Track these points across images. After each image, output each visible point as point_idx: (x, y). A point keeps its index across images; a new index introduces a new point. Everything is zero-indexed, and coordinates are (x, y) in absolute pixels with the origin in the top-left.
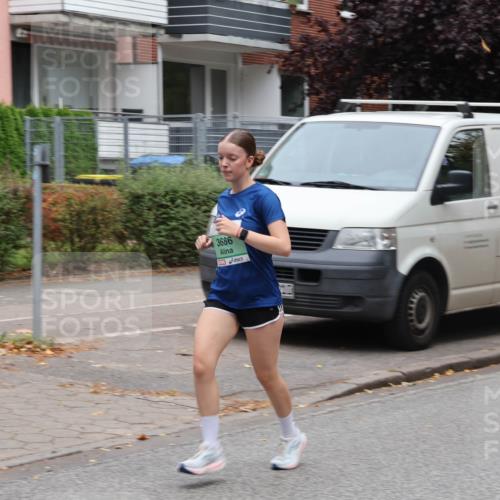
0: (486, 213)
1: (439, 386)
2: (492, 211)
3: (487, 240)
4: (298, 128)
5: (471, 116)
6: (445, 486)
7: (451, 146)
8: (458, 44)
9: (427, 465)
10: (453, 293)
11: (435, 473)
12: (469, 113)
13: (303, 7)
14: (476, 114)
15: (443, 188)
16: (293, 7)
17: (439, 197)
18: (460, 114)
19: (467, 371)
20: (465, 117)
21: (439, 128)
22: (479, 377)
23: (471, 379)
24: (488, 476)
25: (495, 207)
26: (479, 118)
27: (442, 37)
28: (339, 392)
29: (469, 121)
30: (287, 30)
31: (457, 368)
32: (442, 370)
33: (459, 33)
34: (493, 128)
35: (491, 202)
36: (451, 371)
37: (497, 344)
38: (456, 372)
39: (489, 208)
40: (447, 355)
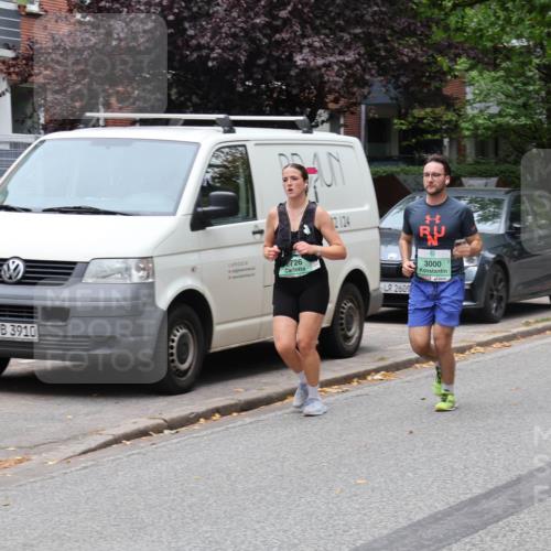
0: (251, 238)
1: (205, 433)
2: (258, 236)
3: (253, 269)
4: (36, 147)
5: (231, 131)
6: (217, 542)
7: (210, 166)
8: (213, 50)
9: (195, 521)
10: (217, 328)
11: (205, 528)
12: (231, 127)
13: (34, 8)
14: (237, 129)
15: (204, 212)
16: (23, 7)
17: (199, 221)
18: (220, 129)
19: (235, 414)
20: (225, 132)
21: (198, 145)
22: (248, 420)
23: (240, 423)
24: (263, 528)
25: (261, 232)
26: (242, 133)
27: (194, 42)
28: (93, 445)
29: (230, 136)
30: (17, 35)
31: (224, 411)
32: (207, 415)
33: (211, 39)
34: (256, 145)
35: (256, 226)
36: (217, 416)
37: (266, 384)
38: (223, 415)
39: (254, 233)
40: (213, 397)
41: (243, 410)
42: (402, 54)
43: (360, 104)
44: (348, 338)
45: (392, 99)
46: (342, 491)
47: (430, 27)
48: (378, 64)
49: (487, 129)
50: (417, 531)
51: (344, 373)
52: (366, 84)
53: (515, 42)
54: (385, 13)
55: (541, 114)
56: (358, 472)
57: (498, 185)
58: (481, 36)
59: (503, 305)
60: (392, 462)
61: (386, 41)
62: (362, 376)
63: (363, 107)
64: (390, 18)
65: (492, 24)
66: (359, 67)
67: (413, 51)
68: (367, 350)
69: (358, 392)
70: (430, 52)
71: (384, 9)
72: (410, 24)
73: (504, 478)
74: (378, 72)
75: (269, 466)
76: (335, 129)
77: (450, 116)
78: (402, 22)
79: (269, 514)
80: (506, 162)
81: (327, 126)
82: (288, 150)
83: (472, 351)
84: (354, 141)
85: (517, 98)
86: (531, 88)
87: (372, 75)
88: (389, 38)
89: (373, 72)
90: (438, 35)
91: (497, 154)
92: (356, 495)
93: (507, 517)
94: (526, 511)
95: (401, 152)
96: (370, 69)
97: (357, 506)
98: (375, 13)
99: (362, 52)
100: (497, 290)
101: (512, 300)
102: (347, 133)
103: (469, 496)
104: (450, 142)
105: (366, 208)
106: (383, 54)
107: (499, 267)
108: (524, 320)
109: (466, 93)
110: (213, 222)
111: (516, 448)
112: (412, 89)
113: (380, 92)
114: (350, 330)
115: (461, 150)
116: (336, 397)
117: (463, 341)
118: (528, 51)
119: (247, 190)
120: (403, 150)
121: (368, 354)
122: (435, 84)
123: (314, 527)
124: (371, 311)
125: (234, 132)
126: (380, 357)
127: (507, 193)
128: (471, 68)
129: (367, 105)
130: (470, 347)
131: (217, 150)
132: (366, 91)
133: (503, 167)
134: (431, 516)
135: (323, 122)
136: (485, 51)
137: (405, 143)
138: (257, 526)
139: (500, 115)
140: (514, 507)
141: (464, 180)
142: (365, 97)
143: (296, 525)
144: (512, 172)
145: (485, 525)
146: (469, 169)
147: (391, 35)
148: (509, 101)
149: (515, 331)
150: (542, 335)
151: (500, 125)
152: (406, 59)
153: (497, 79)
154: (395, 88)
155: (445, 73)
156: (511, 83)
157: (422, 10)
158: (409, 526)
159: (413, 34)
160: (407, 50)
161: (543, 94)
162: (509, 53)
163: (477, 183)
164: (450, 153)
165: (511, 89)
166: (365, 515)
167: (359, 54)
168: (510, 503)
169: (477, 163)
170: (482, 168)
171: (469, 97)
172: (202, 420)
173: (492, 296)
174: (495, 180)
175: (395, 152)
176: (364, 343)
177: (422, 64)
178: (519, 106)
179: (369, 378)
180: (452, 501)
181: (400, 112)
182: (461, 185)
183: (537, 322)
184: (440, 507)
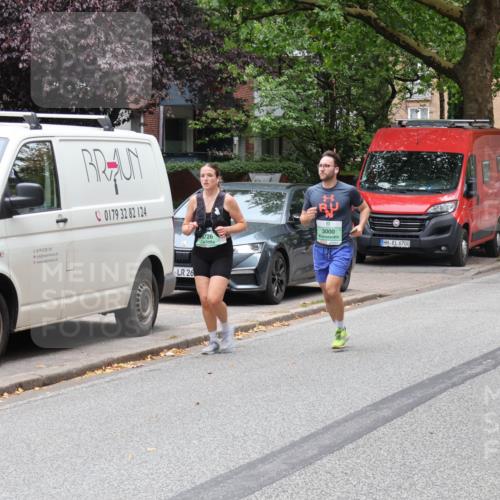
0: (55, 226)
1: (8, 406)
2: (61, 224)
3: (57, 254)
5: (38, 127)
7: (18, 158)
8: (22, 52)
10: (22, 309)
12: (37, 124)
14: (44, 126)
15: (11, 202)
17: (7, 211)
18: (27, 125)
19: (37, 389)
20: (32, 128)
21: (7, 140)
22: (49, 394)
23: (41, 397)
25: (65, 221)
26: (48, 130)
27: (5, 45)
29: (36, 133)
31: (26, 386)
32: (11, 390)
33: (21, 43)
34: (61, 140)
35: (60, 215)
36: (20, 390)
37: (66, 361)
38: (25, 390)
39: (58, 222)
40: (16, 373)
41: (45, 385)
42: (197, 61)
43: (159, 105)
44: (142, 318)
45: (187, 100)
46: (133, 458)
47: (222, 38)
48: (175, 69)
49: (274, 129)
50: (199, 493)
51: (139, 350)
52: (164, 86)
53: (296, 53)
54: (181, 24)
55: (320, 117)
56: (149, 440)
57: (281, 181)
58: (268, 48)
59: (283, 288)
60: (179, 431)
61: (182, 49)
62: (155, 353)
63: (162, 108)
64: (186, 28)
65: (277, 36)
66: (157, 71)
67: (205, 58)
68: (160, 329)
69: (152, 367)
70: (222, 60)
71: (181, 19)
72: (203, 34)
73: (279, 444)
74: (174, 76)
75: (66, 436)
76: (135, 128)
77: (241, 117)
78: (195, 33)
79: (65, 480)
80: (289, 160)
81: (128, 124)
82: (90, 146)
83: (255, 329)
84: (152, 138)
85: (299, 102)
86: (310, 92)
87: (169, 79)
88: (185, 46)
89: (170, 76)
90: (229, 45)
91: (280, 153)
92: (146, 462)
93: (281, 479)
94: (297, 473)
95: (195, 150)
96: (168, 74)
97: (146, 471)
98: (172, 23)
99: (160, 58)
100: (278, 275)
101: (291, 284)
102: (146, 132)
103: (247, 461)
104: (240, 141)
105: (162, 199)
106: (179, 60)
107: (281, 254)
108: (301, 301)
109: (253, 98)
110: (19, 211)
111: (291, 418)
112: (205, 92)
113: (177, 95)
115: (249, 148)
116: (132, 372)
117: (247, 320)
118: (309, 60)
119: (52, 182)
120: (197, 148)
121: (161, 333)
122: (227, 89)
123: (106, 491)
124: (165, 293)
125: (41, 128)
126: (171, 335)
127: (288, 187)
128: (259, 75)
129: (165, 106)
130: (253, 326)
131: (25, 145)
132: (163, 93)
133: (286, 164)
134: (212, 480)
135: (124, 121)
136: (270, 61)
137: (199, 142)
138: (53, 492)
139: (284, 117)
140: (285, 470)
141: (251, 175)
142: (163, 99)
143: (90, 489)
144: (294, 169)
145: (261, 487)
146: (257, 165)
147: (185, 43)
148: (292, 105)
149: (293, 311)
150: (317, 315)
151: (284, 126)
152: (199, 66)
153: (280, 84)
154: (190, 92)
155: (234, 79)
156: (294, 89)
157: (217, 22)
158: (193, 489)
159: (207, 43)
160: (202, 57)
161: (321, 99)
162: (293, 62)
163: (263, 178)
164: (239, 151)
165: (294, 94)
166: (154, 479)
167: (157, 60)
168: (284, 467)
169: (264, 160)
170: (268, 164)
171: (257, 100)
172: (6, 394)
173: (274, 280)
174: (278, 176)
175: (190, 148)
176: (158, 322)
177: (214, 71)
178: (300, 110)
179: (162, 354)
180: (232, 466)
181: (195, 112)
182: (249, 179)
183: (313, 303)
184: (222, 471)
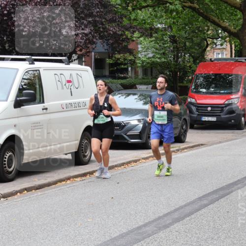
0: (42, 112)
1: (19, 199)
2: (45, 111)
3: (43, 125)
5: (33, 63)
7: (23, 79)
9: (14, 240)
12: (32, 62)
14: (35, 62)
15: (20, 100)
17: (18, 104)
18: (27, 62)
19: (33, 191)
20: (30, 64)
21: (17, 70)
22: (40, 193)
23: (36, 195)
24: (45, 242)
25: (46, 109)
26: (38, 65)
29: (32, 66)
31: (28, 190)
32: (21, 191)
34: (44, 70)
35: (44, 106)
36: (25, 191)
37: (49, 177)
38: (28, 191)
39: (43, 109)
40: (23, 183)
41: (37, 189)
42: (110, 30)
43: (91, 52)
44: (85, 156)
45: (105, 50)
46: (81, 225)
47: (122, 18)
48: (100, 34)
49: (148, 63)
50: (114, 242)
51: (83, 172)
52: (94, 43)
53: (159, 26)
54: (102, 12)
55: (171, 57)
56: (89, 216)
57: (152, 89)
58: (145, 23)
60: (104, 211)
61: (102, 24)
62: (91, 173)
63: (93, 53)
64: (105, 14)
65: (149, 17)
66: (91, 35)
67: (114, 29)
68: (93, 162)
69: (90, 180)
70: (122, 29)
71: (102, 10)
72: (113, 17)
73: (153, 218)
74: (99, 38)
75: (48, 214)
76: (80, 63)
77: (131, 57)
78: (109, 16)
80: (156, 78)
81: (77, 61)
82: (58, 72)
83: (140, 161)
84: (88, 68)
85: (160, 50)
86: (166, 45)
87: (96, 39)
89: (97, 38)
90: (126, 22)
91: (152, 75)
92: (87, 226)
93: (153, 235)
94: (162, 232)
95: (109, 74)
96: (96, 36)
97: (88, 231)
98: (98, 12)
99: (92, 29)
102: (85, 65)
103: (137, 226)
104: (131, 69)
106: (101, 30)
109: (138, 48)
110: (24, 104)
111: (158, 205)
112: (114, 46)
113: (100, 47)
114: (86, 153)
115: (136, 73)
116: (80, 183)
117: (136, 157)
118: (165, 29)
119: (40, 90)
120: (111, 72)
121: (94, 164)
122: (125, 44)
123: (68, 241)
125: (34, 64)
128: (141, 37)
129: (95, 53)
130: (139, 160)
131: (26, 72)
132: (94, 46)
133: (154, 80)
134: (120, 235)
135: (75, 60)
136: (146, 30)
137: (112, 69)
138: (42, 241)
139: (153, 57)
140: (156, 230)
141: (137, 86)
142: (94, 49)
143: (60, 240)
145: (144, 238)
146: (141, 81)
147: (104, 22)
148: (157, 51)
151: (153, 62)
152: (112, 33)
153: (152, 41)
154: (107, 45)
155: (129, 39)
156: (158, 43)
157: (120, 11)
159: (115, 21)
160: (112, 28)
161: (172, 48)
162: (157, 30)
163: (143, 87)
164: (131, 74)
165: (158, 46)
166: (91, 235)
167: (91, 30)
168: (155, 229)
169: (143, 79)
170: (146, 81)
171: (140, 49)
172: (18, 194)
174: (151, 86)
175: (107, 73)
177: (118, 35)
178: (161, 54)
180: (130, 228)
181: (109, 55)
182: (136, 88)
184: (125, 231)
